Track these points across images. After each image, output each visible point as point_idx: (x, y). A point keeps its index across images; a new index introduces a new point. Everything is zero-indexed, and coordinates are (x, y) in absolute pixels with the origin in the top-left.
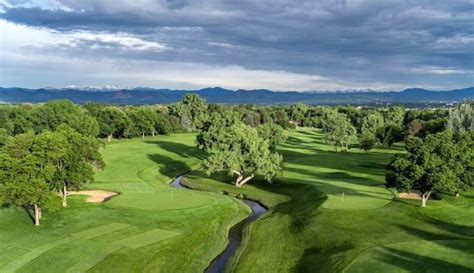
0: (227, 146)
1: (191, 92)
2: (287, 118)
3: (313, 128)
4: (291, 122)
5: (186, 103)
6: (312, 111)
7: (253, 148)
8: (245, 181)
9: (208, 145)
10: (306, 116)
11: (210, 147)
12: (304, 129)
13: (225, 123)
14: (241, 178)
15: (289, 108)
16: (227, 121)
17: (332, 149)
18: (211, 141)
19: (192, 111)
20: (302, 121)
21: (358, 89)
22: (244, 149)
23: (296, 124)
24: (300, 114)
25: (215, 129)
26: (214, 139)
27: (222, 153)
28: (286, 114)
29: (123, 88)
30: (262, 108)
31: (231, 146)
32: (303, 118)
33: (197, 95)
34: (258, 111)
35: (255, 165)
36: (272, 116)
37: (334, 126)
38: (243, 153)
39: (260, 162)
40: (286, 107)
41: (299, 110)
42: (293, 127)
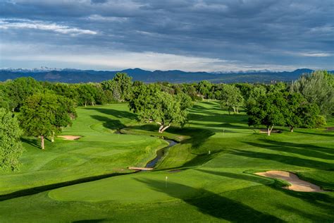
0: (153, 106)
1: (120, 72)
2: (195, 92)
3: (215, 100)
4: (198, 95)
5: (117, 80)
6: (215, 87)
7: (170, 107)
8: (165, 129)
9: (138, 108)
10: (210, 90)
11: (140, 109)
12: (209, 101)
13: (149, 93)
14: (162, 127)
15: (197, 84)
16: (151, 91)
17: (227, 113)
18: (140, 105)
19: (121, 86)
20: (207, 94)
21: (257, 70)
22: (164, 107)
23: (202, 96)
24: (206, 89)
25: (143, 97)
26: (142, 104)
27: (149, 110)
28: (195, 89)
29: (54, 69)
30: (176, 84)
31: (155, 106)
32: (208, 92)
33: (126, 74)
34: (173, 87)
35: (171, 117)
36: (183, 90)
37: (227, 96)
38: (163, 110)
39: (175, 115)
40: (195, 83)
41: (205, 86)
42: (200, 99)
